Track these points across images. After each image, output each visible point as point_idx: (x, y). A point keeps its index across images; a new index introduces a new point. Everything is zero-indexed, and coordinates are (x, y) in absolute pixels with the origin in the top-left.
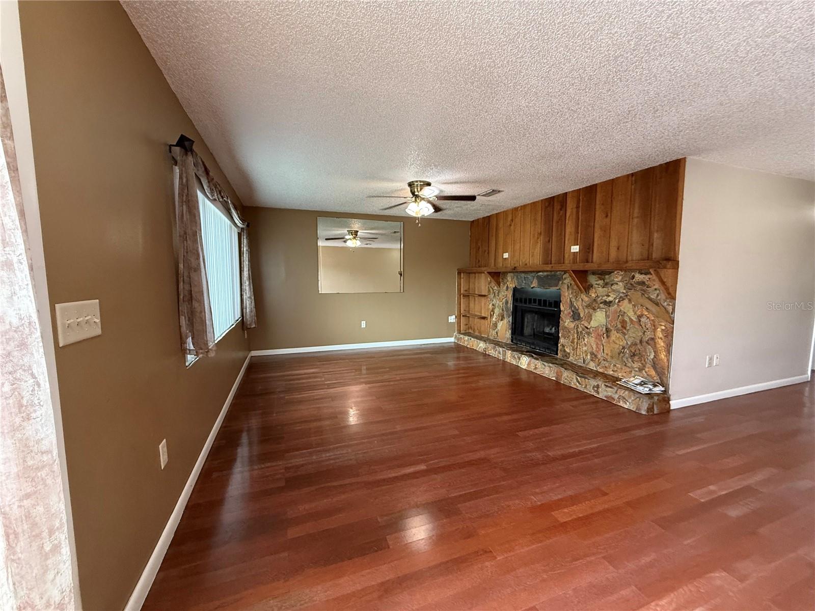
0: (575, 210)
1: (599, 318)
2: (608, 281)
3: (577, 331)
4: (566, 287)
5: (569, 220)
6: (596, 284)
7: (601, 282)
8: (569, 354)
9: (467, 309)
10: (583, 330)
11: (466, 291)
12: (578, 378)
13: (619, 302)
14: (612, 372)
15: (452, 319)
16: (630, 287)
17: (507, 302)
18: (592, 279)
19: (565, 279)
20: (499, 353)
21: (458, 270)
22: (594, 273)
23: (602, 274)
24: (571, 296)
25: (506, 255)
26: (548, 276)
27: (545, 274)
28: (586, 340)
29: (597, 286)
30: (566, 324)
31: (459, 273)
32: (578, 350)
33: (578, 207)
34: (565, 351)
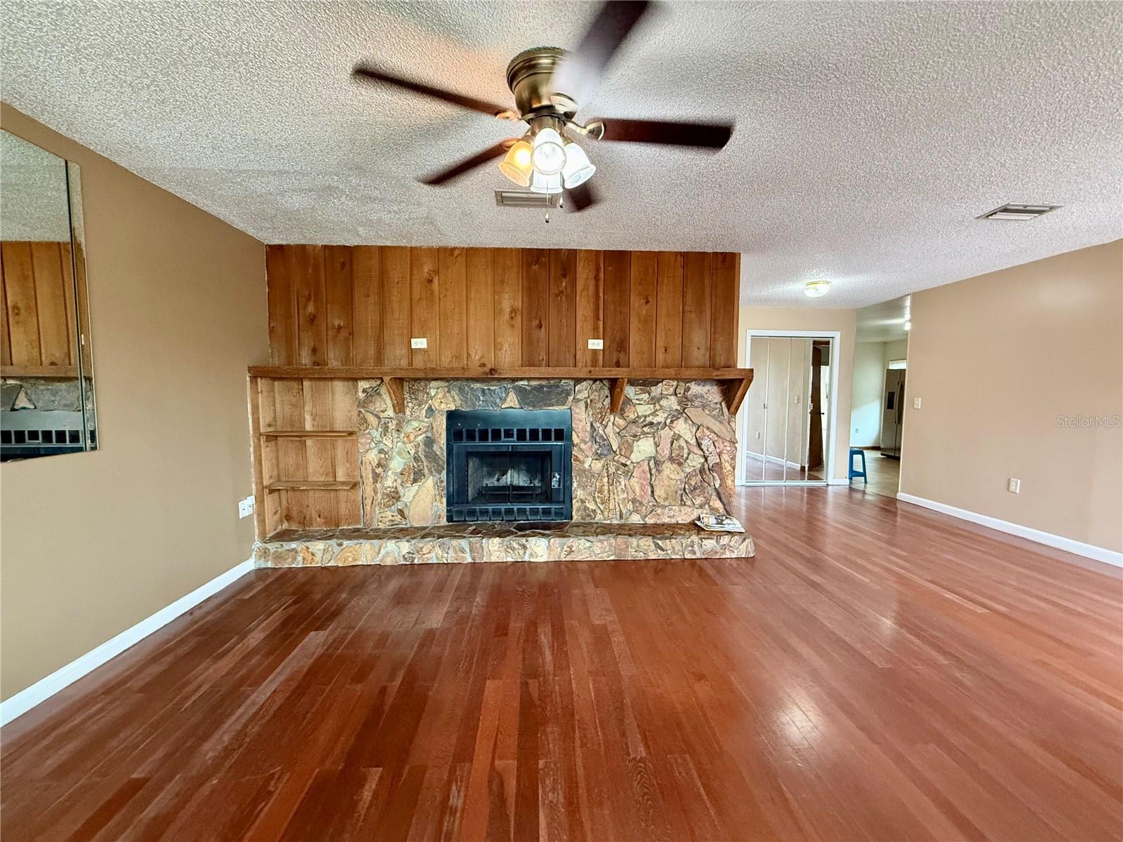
0: (592, 283)
1: (644, 448)
2: (654, 394)
3: (608, 473)
4: (582, 405)
5: (580, 297)
6: (637, 399)
7: (645, 396)
8: (594, 511)
9: (275, 473)
10: (617, 469)
11: (269, 425)
12: (660, 542)
13: (672, 422)
14: (668, 519)
15: (247, 506)
16: (685, 401)
17: (429, 442)
18: (630, 391)
19: (580, 391)
20: (463, 551)
21: (250, 369)
22: (632, 383)
23: (646, 383)
24: (591, 420)
25: (419, 343)
26: (542, 387)
27: (534, 383)
28: (623, 484)
29: (637, 402)
30: (586, 466)
31: (254, 379)
32: (612, 501)
33: (597, 278)
34: (586, 508)
